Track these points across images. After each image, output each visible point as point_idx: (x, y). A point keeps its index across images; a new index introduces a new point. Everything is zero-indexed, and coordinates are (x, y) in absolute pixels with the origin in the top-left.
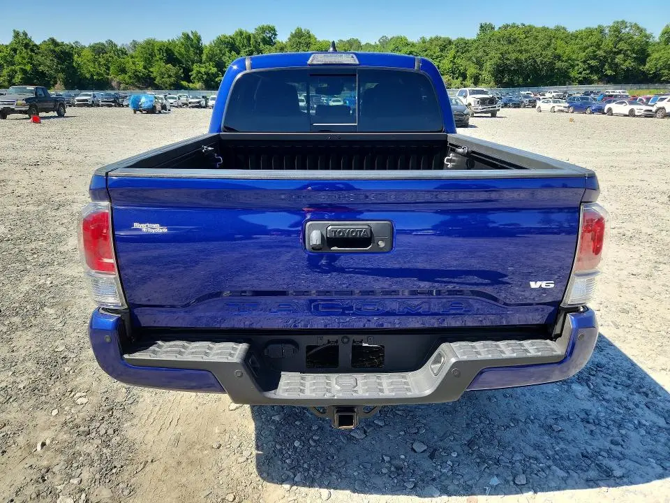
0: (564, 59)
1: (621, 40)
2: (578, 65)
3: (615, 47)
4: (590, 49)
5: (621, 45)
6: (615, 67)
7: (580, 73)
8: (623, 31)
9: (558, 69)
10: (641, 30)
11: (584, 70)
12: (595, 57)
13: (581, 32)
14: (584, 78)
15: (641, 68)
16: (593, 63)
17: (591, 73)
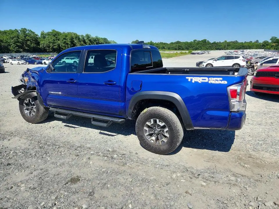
0: (4, 42)
1: (27, 35)
2: (12, 45)
3: (25, 38)
4: (15, 38)
5: (27, 38)
6: (28, 46)
7: (14, 48)
8: (26, 32)
9: (3, 46)
10: (33, 33)
11: (15, 47)
12: (18, 42)
13: (8, 31)
14: (16, 50)
15: (38, 47)
16: (18, 44)
17: (19, 48)
